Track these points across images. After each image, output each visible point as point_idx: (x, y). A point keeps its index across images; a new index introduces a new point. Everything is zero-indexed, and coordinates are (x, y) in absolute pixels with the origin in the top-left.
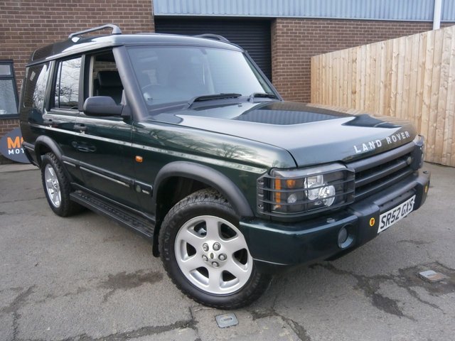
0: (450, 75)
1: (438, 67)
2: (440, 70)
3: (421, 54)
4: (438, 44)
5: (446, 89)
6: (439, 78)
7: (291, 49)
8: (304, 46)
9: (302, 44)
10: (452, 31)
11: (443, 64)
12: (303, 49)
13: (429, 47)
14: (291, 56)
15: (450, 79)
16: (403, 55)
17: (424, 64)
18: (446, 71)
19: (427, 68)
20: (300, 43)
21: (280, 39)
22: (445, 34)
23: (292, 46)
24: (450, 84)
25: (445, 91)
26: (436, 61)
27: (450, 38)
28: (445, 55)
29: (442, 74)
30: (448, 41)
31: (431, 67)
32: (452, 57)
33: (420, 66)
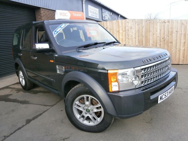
0: (130, 34)
2: (126, 32)
3: (117, 27)
4: (124, 24)
5: (129, 39)
6: (126, 35)
10: (129, 21)
11: (126, 31)
13: (120, 25)
15: (130, 36)
16: (109, 28)
17: (119, 31)
19: (120, 32)
21: (43, 18)
22: (126, 21)
24: (130, 38)
25: (128, 40)
26: (124, 30)
27: (128, 23)
28: (127, 28)
29: (127, 34)
30: (128, 24)
31: (122, 32)
32: (129, 29)
33: (117, 32)
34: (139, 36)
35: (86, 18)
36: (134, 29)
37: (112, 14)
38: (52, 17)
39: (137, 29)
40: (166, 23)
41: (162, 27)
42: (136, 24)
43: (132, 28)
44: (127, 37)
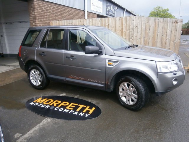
0: (134, 34)
1: (129, 31)
2: (130, 32)
3: (120, 26)
4: (128, 22)
5: (133, 40)
6: (129, 36)
7: (42, 17)
8: (46, 16)
9: (46, 14)
10: (134, 18)
11: (131, 30)
12: (47, 17)
13: (124, 23)
14: (42, 20)
15: (134, 36)
16: (111, 25)
17: (122, 29)
18: (132, 33)
20: (45, 14)
21: (36, 11)
22: (131, 19)
23: (42, 15)
24: (134, 38)
26: (128, 28)
27: (133, 20)
28: (131, 27)
29: (131, 34)
30: (133, 21)
31: (125, 31)
32: (134, 28)
33: (120, 30)
34: (145, 37)
35: (88, 12)
36: (139, 28)
37: (117, 8)
38: (48, 9)
39: (143, 29)
40: (178, 24)
41: (174, 28)
42: (142, 23)
43: (136, 27)
44: (131, 37)
